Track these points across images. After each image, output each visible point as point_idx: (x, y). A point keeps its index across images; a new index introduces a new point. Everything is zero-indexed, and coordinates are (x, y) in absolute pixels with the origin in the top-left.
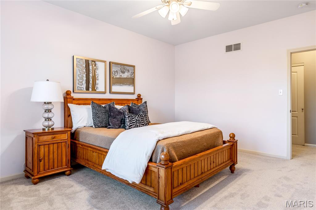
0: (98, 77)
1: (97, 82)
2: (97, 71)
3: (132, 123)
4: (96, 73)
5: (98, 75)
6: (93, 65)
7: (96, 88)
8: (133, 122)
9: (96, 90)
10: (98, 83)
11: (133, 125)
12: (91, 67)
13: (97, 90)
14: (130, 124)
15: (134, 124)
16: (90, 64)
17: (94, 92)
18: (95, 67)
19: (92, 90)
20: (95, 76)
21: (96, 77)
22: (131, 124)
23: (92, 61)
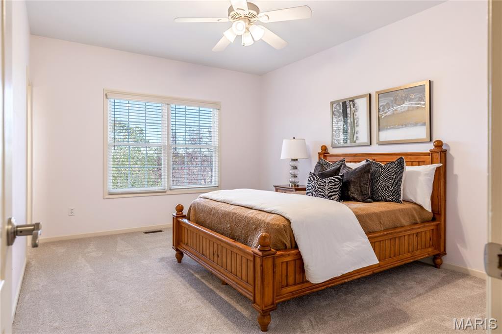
0: (358, 121)
1: (357, 129)
2: (356, 113)
3: (332, 192)
4: (355, 117)
5: (358, 118)
6: (352, 107)
7: (356, 139)
8: (335, 190)
9: (355, 142)
10: (358, 131)
11: (335, 195)
12: (348, 110)
13: (357, 142)
14: (329, 193)
15: (336, 193)
16: (348, 107)
17: (353, 144)
18: (354, 108)
19: (351, 142)
20: (354, 122)
21: (356, 122)
22: (331, 194)
23: (350, 101)
